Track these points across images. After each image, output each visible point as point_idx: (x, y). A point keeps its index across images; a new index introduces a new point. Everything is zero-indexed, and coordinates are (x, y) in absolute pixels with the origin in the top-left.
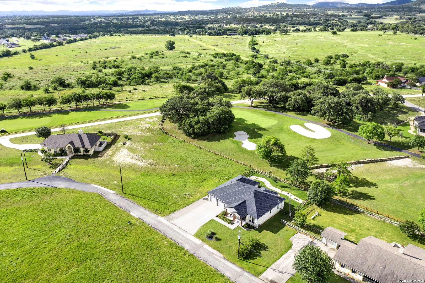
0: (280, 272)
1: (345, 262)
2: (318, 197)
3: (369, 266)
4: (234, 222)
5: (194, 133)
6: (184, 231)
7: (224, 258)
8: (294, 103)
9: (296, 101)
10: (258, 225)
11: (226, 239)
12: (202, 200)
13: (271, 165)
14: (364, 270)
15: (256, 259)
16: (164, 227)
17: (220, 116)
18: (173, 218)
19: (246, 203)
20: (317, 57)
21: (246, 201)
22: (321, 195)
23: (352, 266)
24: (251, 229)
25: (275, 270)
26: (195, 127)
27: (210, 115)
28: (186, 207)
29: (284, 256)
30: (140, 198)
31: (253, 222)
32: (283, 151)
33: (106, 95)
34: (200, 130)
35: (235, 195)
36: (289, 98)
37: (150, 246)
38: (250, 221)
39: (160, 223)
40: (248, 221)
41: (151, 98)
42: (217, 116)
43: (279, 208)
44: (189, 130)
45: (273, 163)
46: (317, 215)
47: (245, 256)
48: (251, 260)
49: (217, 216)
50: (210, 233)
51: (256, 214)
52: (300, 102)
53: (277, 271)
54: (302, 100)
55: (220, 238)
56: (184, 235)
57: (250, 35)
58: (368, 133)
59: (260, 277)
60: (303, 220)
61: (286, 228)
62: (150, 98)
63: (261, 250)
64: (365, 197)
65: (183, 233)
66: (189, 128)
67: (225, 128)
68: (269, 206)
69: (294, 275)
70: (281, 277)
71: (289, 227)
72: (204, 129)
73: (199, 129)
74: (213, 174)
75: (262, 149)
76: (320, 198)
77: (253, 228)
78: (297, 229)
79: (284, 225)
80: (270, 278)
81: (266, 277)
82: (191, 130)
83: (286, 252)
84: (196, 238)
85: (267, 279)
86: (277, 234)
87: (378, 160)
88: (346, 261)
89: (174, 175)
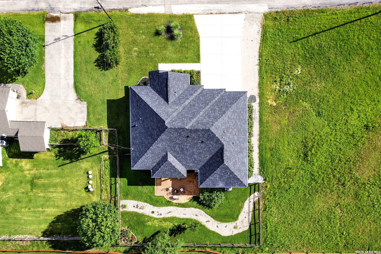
0: (59, 39)
6: (211, 14)
7: (126, 10)
21: (166, 103)
25: (65, 37)
29: (72, 67)
35: (194, 105)
48: (99, 31)
53: (63, 38)
59: (72, 16)
69: (44, 46)
70: (54, 34)
80: (62, 22)
81: (67, 22)
83: (75, 77)
84: (185, 13)
85: (65, 19)
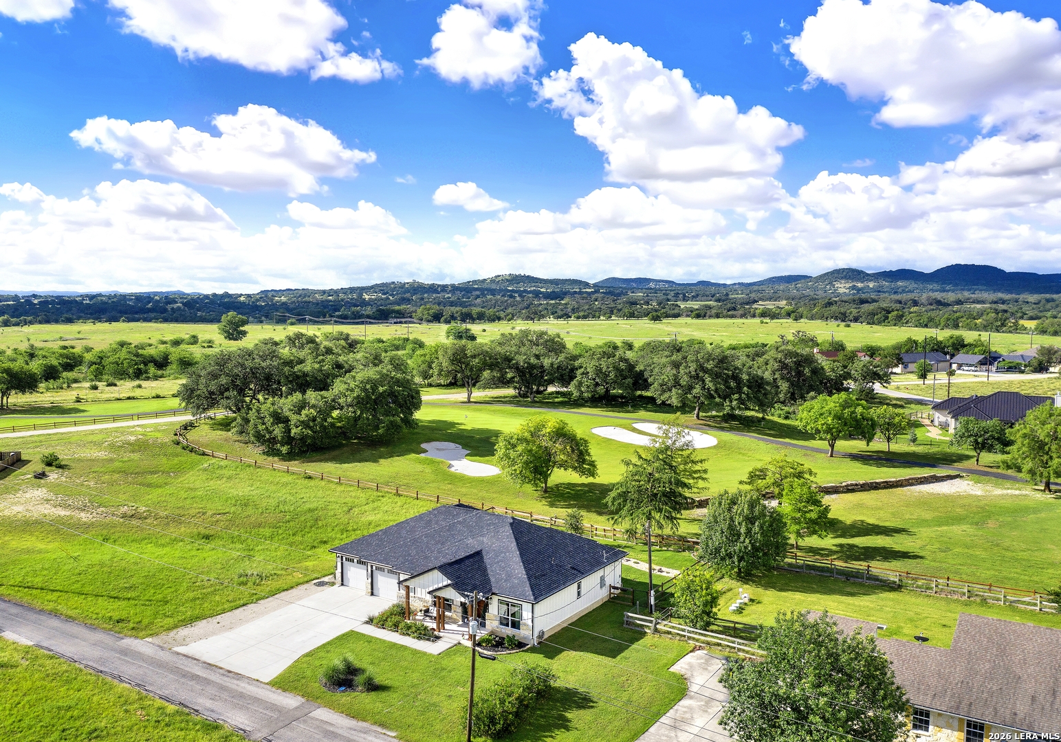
1: (929, 699)
2: (742, 539)
3: (1033, 698)
4: (441, 634)
5: (288, 440)
8: (594, 379)
9: (599, 371)
10: (536, 634)
11: (409, 683)
12: (310, 586)
13: (552, 505)
14: (1021, 715)
15: (552, 737)
16: (141, 666)
17: (374, 388)
18: (187, 639)
19: (482, 558)
20: (630, 339)
21: (484, 553)
22: (749, 532)
23: (964, 706)
24: (513, 649)
26: (294, 418)
27: (343, 387)
28: (245, 608)
30: (59, 594)
31: (516, 625)
32: (584, 461)
33: (7, 374)
34: (310, 428)
36: (577, 369)
37: (61, 728)
38: (504, 622)
39: (126, 655)
40: (496, 623)
41: (158, 397)
42: (365, 390)
43: (607, 584)
44: (270, 433)
45: (559, 501)
46: (746, 600)
47: (498, 727)
49: (370, 621)
50: (341, 666)
51: (528, 588)
52: (612, 375)
54: (616, 369)
55: (386, 683)
56: (228, 684)
57: (447, 322)
58: (829, 419)
60: (709, 598)
61: (649, 639)
62: (154, 395)
63: (566, 710)
64: (889, 554)
65: (226, 679)
66: (273, 424)
67: (391, 422)
68: (573, 568)
71: (657, 635)
72: (322, 426)
73: (305, 424)
74: (354, 530)
75: (520, 448)
76: (747, 541)
77: (520, 645)
78: (689, 638)
79: (639, 634)
82: (278, 431)
84: (279, 692)
86: (619, 657)
87: (876, 483)
88: (931, 693)
89: (207, 537)
